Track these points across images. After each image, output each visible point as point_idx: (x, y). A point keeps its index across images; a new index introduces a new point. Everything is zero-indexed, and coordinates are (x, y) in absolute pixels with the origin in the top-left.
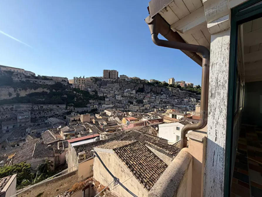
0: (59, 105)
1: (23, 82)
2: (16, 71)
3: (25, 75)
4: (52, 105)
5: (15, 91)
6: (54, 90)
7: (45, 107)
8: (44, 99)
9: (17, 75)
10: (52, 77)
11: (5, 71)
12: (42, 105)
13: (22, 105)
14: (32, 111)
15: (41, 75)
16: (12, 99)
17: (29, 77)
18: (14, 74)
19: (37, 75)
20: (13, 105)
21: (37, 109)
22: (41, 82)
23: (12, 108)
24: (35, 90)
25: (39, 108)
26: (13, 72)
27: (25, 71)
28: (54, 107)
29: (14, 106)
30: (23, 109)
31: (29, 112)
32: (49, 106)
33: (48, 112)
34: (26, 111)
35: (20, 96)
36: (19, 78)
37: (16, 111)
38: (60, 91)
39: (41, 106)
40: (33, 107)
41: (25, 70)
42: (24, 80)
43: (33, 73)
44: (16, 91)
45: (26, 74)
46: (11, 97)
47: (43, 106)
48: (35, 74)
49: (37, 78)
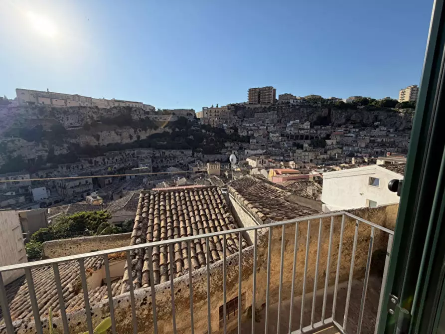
0: (184, 151)
1: (142, 120)
2: (134, 106)
3: (144, 111)
4: (174, 151)
5: (135, 132)
6: (177, 130)
7: (167, 153)
8: (166, 143)
9: (135, 111)
10: (175, 110)
11: (124, 107)
12: (164, 151)
13: (142, 151)
14: (154, 158)
15: (162, 109)
16: (133, 143)
17: (148, 113)
18: (133, 110)
19: (156, 110)
20: (134, 151)
21: (159, 155)
22: (161, 118)
23: (134, 153)
24: (155, 129)
25: (160, 154)
26: (132, 108)
27: (144, 105)
28: (178, 153)
29: (135, 152)
30: (144, 156)
31: (149, 159)
32: (172, 152)
33: (171, 160)
34: (146, 158)
35: (140, 139)
36: (138, 115)
37: (138, 157)
38: (184, 130)
39: (163, 152)
40: (155, 153)
41: (144, 103)
42: (143, 117)
43: (152, 107)
44: (136, 133)
45: (144, 109)
46: (132, 141)
47: (164, 153)
48: (154, 109)
49: (157, 113)
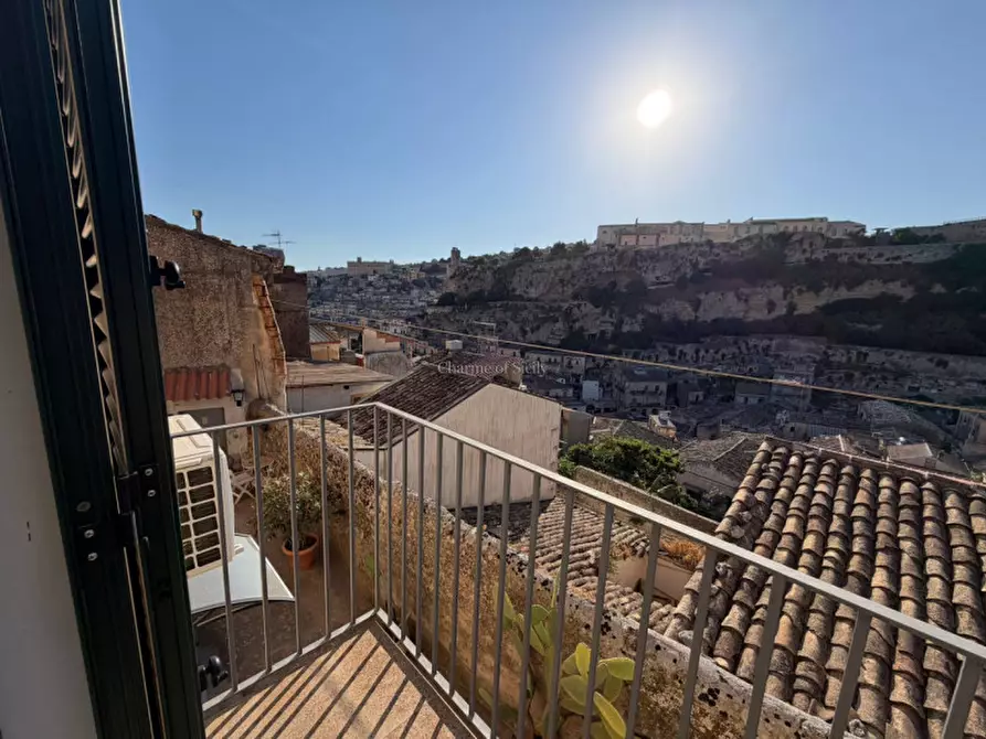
0: (946, 357)
1: (813, 264)
2: (800, 229)
3: (828, 239)
4: (909, 354)
5: (785, 294)
6: (938, 289)
7: (875, 357)
8: (879, 327)
9: (801, 242)
10: (948, 225)
11: (770, 236)
12: (864, 349)
13: (794, 342)
14: (823, 367)
16: (774, 320)
17: (838, 243)
18: (795, 238)
19: (870, 232)
20: (771, 339)
21: (844, 359)
22: (880, 255)
23: (769, 346)
24: (850, 288)
25: (850, 359)
26: (792, 235)
27: (831, 225)
28: (921, 362)
29: (774, 342)
30: (796, 355)
31: (809, 367)
32: (896, 358)
33: (884, 379)
34: (801, 361)
35: (796, 313)
36: (804, 251)
37: (777, 356)
38: (974, 289)
39: (859, 353)
40: (830, 352)
41: (831, 219)
42: (820, 255)
43: (857, 226)
44: (789, 296)
45: (830, 235)
46: (774, 315)
47: (866, 355)
48: (863, 229)
49: (872, 241)
